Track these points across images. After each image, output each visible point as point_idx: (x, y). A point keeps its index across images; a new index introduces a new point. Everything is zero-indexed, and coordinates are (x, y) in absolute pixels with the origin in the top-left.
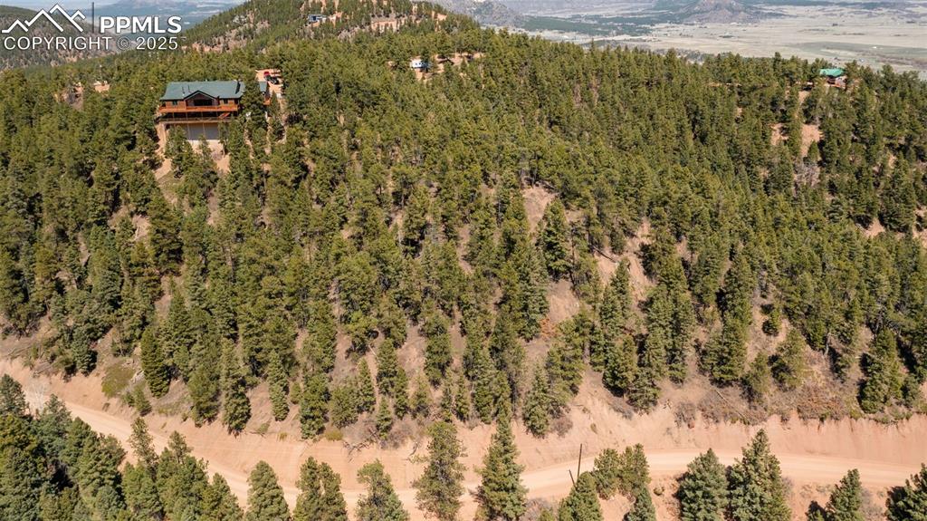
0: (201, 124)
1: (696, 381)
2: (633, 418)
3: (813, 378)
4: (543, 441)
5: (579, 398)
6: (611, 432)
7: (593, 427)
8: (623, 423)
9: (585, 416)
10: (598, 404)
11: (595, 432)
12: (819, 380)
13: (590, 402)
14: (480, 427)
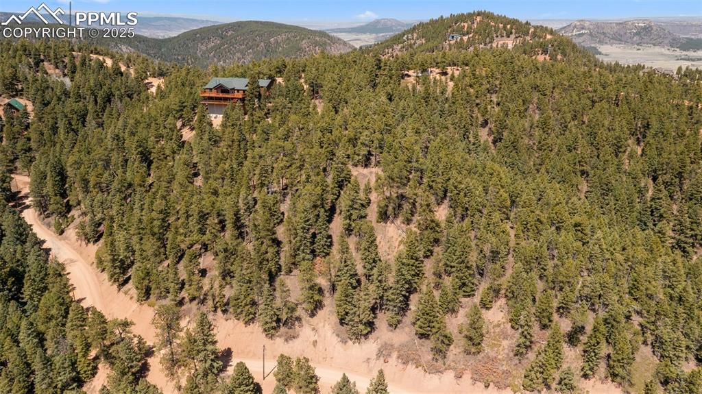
0: (221, 105)
1: (407, 329)
2: (347, 344)
3: (498, 350)
4: (271, 341)
5: (314, 320)
6: (326, 350)
7: (315, 343)
8: (339, 346)
9: (312, 333)
10: (327, 327)
11: (314, 346)
12: (501, 353)
13: (321, 325)
14: (232, 320)
